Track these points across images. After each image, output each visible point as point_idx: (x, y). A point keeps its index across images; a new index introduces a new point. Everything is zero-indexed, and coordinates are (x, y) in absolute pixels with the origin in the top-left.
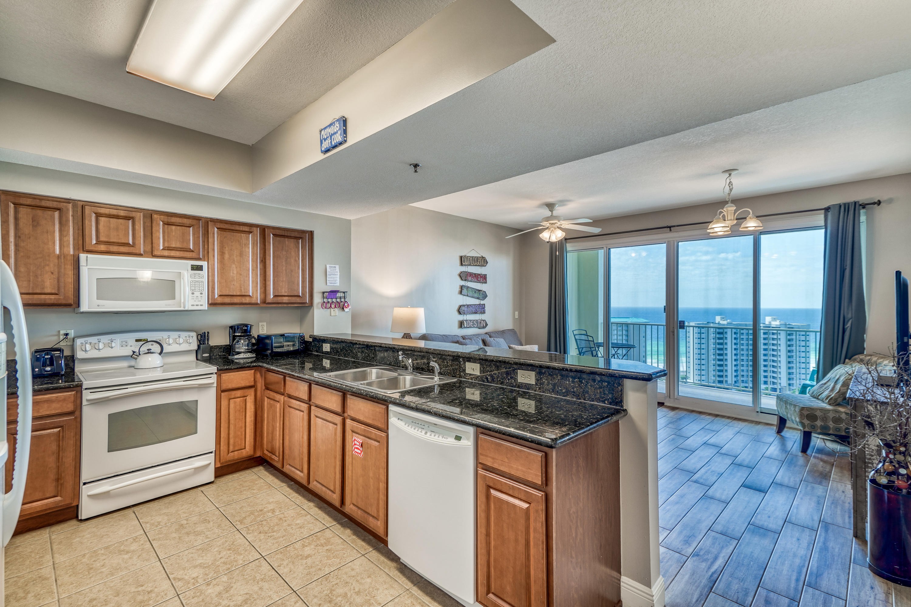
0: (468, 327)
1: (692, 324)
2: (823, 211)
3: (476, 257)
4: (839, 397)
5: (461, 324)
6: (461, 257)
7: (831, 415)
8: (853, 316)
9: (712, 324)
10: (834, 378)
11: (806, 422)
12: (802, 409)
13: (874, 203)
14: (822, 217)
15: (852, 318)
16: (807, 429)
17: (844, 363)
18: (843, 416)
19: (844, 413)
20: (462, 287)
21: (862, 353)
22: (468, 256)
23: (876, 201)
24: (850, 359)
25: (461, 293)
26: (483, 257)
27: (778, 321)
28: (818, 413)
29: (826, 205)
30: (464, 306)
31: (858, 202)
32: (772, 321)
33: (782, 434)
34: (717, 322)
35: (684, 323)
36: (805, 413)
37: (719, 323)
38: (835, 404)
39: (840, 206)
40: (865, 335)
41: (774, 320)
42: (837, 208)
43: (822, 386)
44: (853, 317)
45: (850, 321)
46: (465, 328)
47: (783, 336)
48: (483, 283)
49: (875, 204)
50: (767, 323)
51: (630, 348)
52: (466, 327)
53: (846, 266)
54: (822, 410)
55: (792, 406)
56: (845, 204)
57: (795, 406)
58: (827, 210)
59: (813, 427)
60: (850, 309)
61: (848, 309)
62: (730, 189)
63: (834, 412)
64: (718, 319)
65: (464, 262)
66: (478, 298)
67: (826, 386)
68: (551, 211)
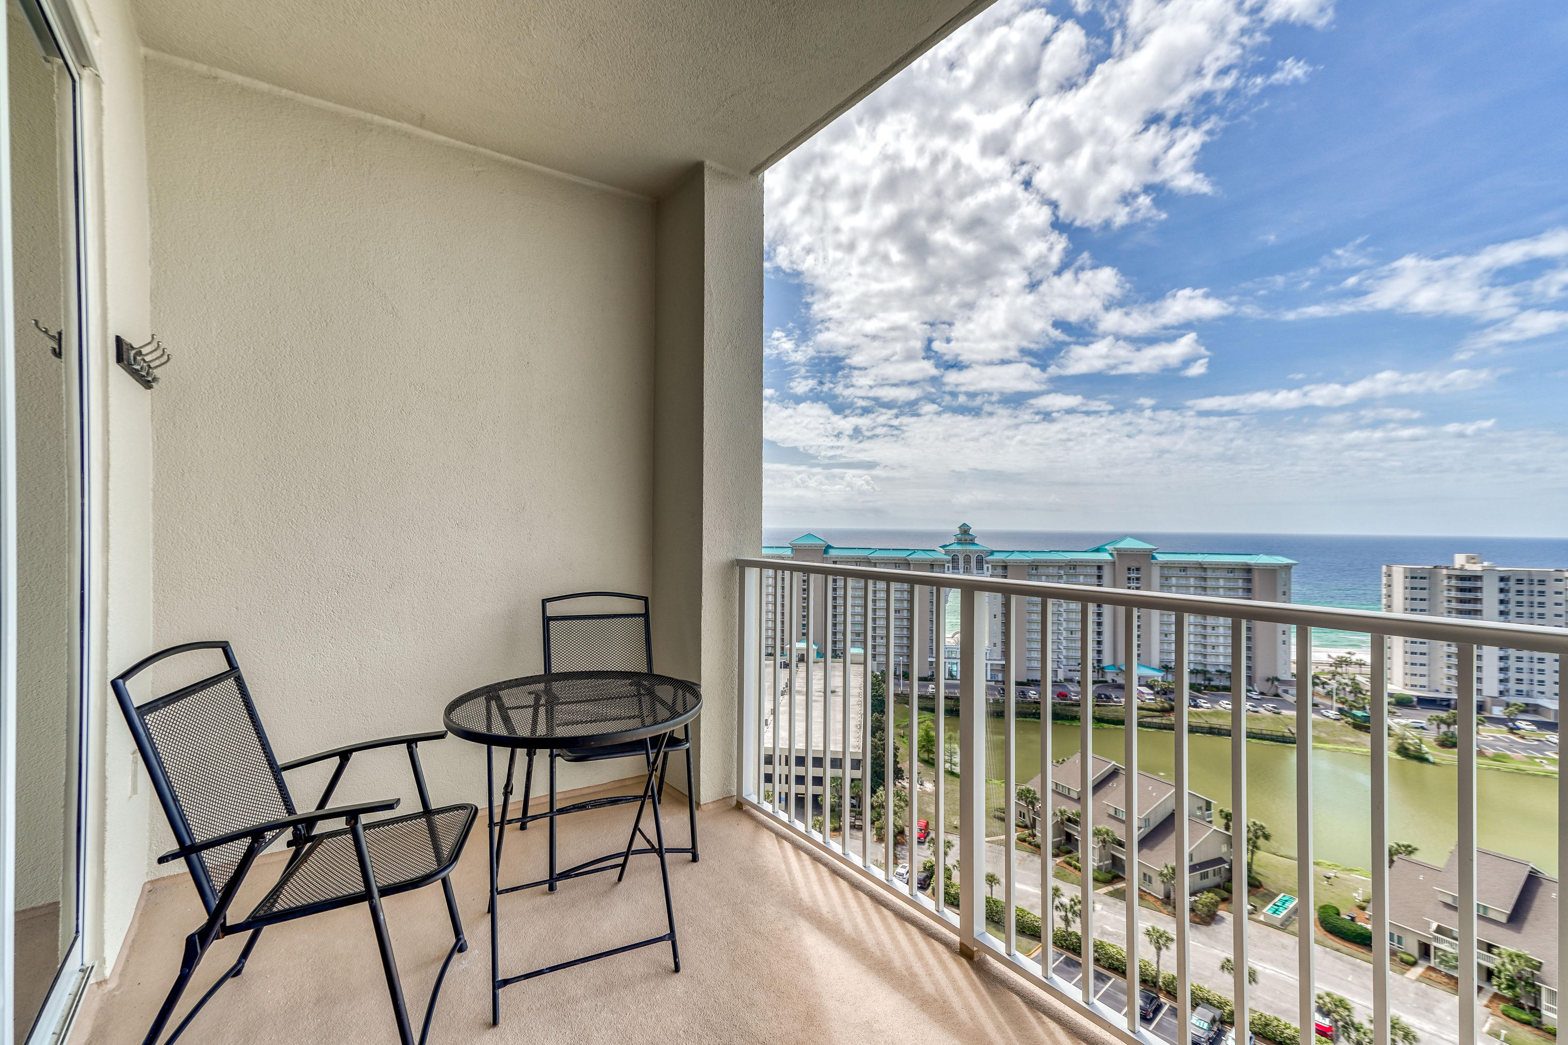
9: (1445, 571)
34: (1457, 567)
37: (1462, 569)
64: (1460, 560)
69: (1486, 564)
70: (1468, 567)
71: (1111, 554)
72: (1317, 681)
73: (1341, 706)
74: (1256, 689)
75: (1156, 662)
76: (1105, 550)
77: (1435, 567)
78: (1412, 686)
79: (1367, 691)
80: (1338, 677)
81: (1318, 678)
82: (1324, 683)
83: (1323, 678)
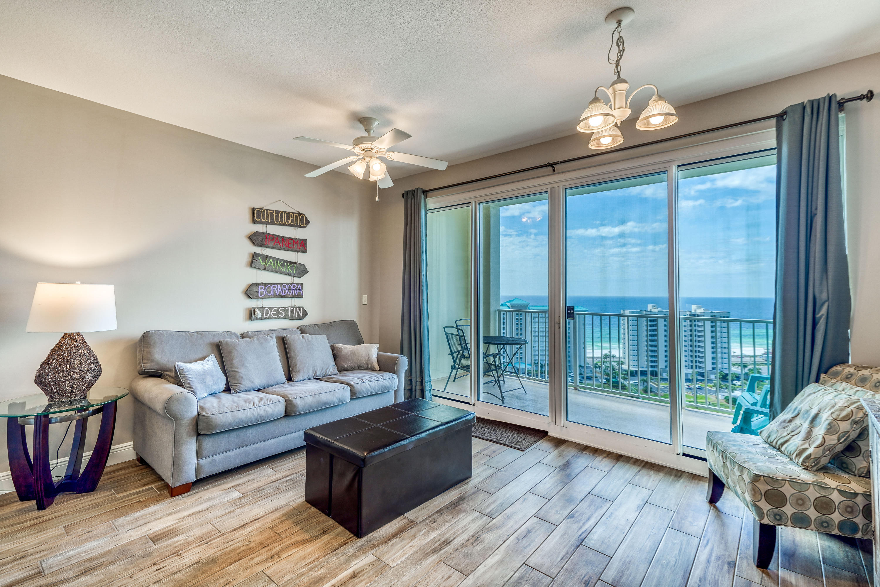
0: (266, 319)
1: (627, 312)
2: (774, 121)
3: (285, 212)
4: (824, 455)
5: (251, 314)
6: (253, 210)
7: (812, 494)
8: (830, 296)
9: (644, 312)
10: (807, 412)
11: (765, 506)
12: (756, 478)
13: (861, 98)
14: (773, 131)
15: (828, 300)
16: (766, 521)
17: (817, 380)
18: (836, 497)
19: (836, 491)
20: (255, 256)
21: (844, 361)
22: (267, 210)
23: (865, 93)
24: (826, 373)
25: (251, 265)
26: (299, 214)
27: (702, 309)
28: (788, 490)
29: (778, 110)
30: (257, 285)
31: (835, 95)
32: (697, 309)
33: (718, 504)
34: (649, 310)
35: (573, 310)
36: (763, 487)
37: (650, 311)
38: (815, 468)
39: (804, 108)
40: (849, 331)
41: (699, 308)
42: (799, 111)
43: (785, 424)
44: (830, 298)
45: (826, 306)
46: (257, 319)
47: (708, 324)
48: (298, 252)
49: (864, 98)
50: (693, 311)
51: (521, 344)
52: (261, 319)
53: (816, 209)
54: (793, 482)
55: (737, 467)
56: (812, 102)
57: (742, 468)
58: (781, 117)
59: (778, 517)
60: (825, 283)
61: (821, 284)
62: (620, 51)
63: (817, 488)
64: (650, 307)
65: (258, 218)
66: (288, 274)
67: (792, 425)
68: (368, 130)
69: (659, 309)
70: (653, 310)
71: (509, 307)
72: (597, 366)
73: (606, 377)
74: (572, 371)
75: (529, 360)
76: (506, 305)
77: (641, 311)
78: (633, 366)
79: (616, 369)
80: (605, 364)
81: (597, 364)
82: (599, 367)
83: (599, 364)
